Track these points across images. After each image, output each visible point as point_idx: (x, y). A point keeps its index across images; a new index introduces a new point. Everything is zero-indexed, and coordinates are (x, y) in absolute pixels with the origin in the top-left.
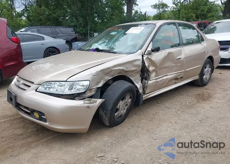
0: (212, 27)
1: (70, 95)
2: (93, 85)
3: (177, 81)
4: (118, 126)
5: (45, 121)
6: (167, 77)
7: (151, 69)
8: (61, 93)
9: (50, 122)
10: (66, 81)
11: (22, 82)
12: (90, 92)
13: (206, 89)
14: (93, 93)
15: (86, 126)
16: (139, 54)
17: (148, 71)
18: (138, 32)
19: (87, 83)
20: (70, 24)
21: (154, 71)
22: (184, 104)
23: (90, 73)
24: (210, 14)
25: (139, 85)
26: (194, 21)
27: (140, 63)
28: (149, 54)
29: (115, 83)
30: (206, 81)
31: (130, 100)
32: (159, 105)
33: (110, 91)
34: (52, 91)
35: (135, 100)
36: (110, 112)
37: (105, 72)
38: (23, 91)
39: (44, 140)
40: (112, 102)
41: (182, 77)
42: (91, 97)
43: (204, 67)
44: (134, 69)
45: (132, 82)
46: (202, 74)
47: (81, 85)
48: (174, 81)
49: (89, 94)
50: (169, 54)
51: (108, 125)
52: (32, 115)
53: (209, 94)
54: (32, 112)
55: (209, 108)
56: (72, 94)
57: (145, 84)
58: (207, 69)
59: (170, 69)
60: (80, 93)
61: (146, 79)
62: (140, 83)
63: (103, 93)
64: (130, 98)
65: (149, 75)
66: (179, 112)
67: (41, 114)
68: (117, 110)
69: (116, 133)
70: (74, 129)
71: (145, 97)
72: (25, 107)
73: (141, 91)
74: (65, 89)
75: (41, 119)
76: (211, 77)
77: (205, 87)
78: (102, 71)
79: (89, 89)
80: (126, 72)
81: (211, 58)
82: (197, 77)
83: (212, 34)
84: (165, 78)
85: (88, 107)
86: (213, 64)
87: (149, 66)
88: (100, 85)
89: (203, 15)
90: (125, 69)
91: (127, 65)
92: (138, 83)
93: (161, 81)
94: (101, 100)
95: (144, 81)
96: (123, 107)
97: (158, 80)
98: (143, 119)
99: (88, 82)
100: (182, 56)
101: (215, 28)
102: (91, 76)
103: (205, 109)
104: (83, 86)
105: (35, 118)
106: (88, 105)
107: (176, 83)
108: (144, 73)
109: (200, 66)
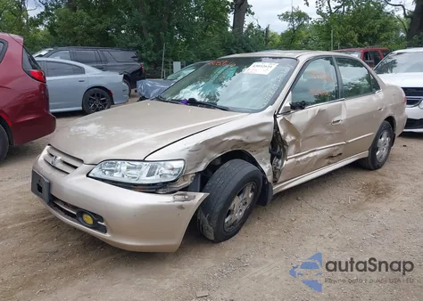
0: (389, 61)
1: (149, 185)
2: (189, 168)
3: (331, 161)
4: (229, 241)
5: (104, 230)
6: (315, 153)
7: (289, 139)
8: (133, 181)
9: (112, 232)
10: (144, 161)
11: (59, 158)
12: (185, 181)
13: (381, 175)
14: (188, 182)
15: (176, 240)
16: (269, 114)
17: (283, 143)
18: (267, 73)
19: (180, 164)
20: (130, 44)
21: (293, 142)
22: (343, 202)
23: (184, 147)
24: (385, 35)
25: (266, 168)
26: (356, 46)
27: (270, 129)
28: (287, 112)
29: (227, 164)
30: (381, 161)
31: (250, 195)
32: (300, 202)
33: (218, 179)
34: (117, 177)
35: (259, 195)
36: (217, 216)
37: (210, 145)
38: (63, 175)
39: (98, 263)
40: (223, 198)
41: (341, 154)
42: (185, 189)
43: (379, 136)
44: (259, 139)
45: (254, 162)
46: (374, 148)
47: (169, 167)
48: (327, 160)
49: (182, 184)
50: (321, 112)
51: (213, 238)
52: (80, 219)
53: (386, 185)
54: (79, 213)
55: (388, 211)
56: (154, 184)
57: (278, 165)
58: (383, 139)
59: (321, 140)
60: (167, 183)
61: (279, 157)
62: (269, 165)
63: (206, 182)
64: (252, 190)
65: (284, 150)
66: (335, 217)
67: (97, 218)
68: (229, 212)
69: (227, 254)
70: (154, 246)
71: (276, 188)
72: (65, 204)
73: (270, 178)
74: (141, 174)
75: (95, 226)
76: (389, 152)
77: (379, 171)
78: (206, 143)
79: (182, 175)
80: (246, 144)
81: (390, 120)
82: (365, 154)
83: (390, 74)
84: (311, 155)
85: (181, 207)
86: (394, 130)
87: (286, 135)
88: (201, 168)
89: (372, 36)
90: (244, 139)
91: (248, 133)
92: (265, 164)
93: (304, 160)
94: (202, 194)
95: (276, 160)
96: (239, 206)
97: (299, 159)
98: (272, 230)
99: (182, 162)
100: (343, 117)
101: (394, 62)
102: (187, 151)
103: (382, 211)
104: (173, 169)
105: (84, 223)
106: (181, 203)
107: (329, 164)
108: (277, 146)
109: (372, 134)
